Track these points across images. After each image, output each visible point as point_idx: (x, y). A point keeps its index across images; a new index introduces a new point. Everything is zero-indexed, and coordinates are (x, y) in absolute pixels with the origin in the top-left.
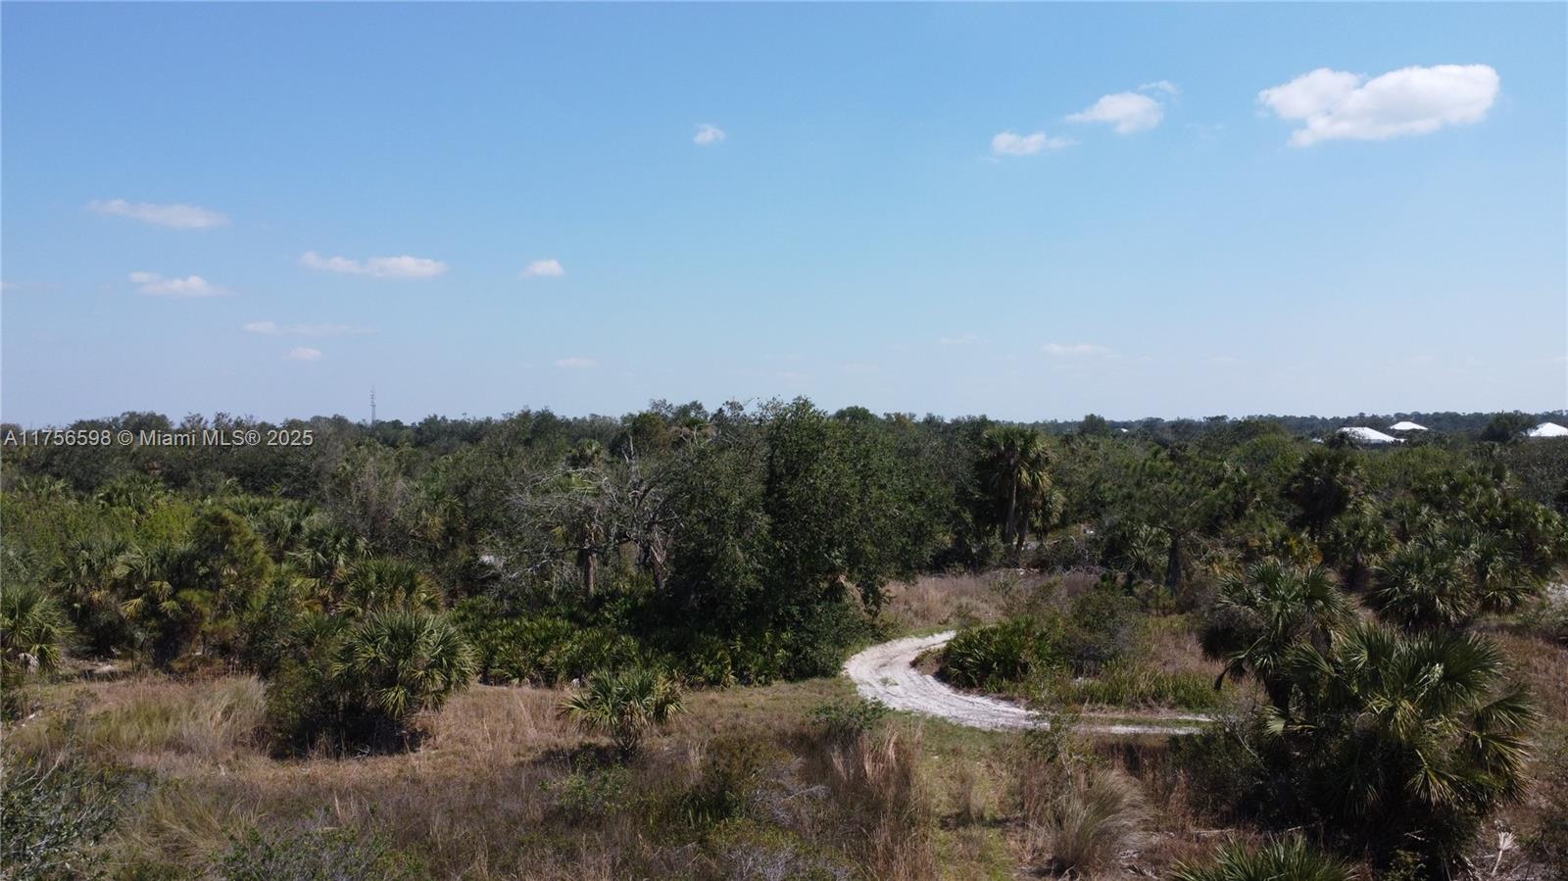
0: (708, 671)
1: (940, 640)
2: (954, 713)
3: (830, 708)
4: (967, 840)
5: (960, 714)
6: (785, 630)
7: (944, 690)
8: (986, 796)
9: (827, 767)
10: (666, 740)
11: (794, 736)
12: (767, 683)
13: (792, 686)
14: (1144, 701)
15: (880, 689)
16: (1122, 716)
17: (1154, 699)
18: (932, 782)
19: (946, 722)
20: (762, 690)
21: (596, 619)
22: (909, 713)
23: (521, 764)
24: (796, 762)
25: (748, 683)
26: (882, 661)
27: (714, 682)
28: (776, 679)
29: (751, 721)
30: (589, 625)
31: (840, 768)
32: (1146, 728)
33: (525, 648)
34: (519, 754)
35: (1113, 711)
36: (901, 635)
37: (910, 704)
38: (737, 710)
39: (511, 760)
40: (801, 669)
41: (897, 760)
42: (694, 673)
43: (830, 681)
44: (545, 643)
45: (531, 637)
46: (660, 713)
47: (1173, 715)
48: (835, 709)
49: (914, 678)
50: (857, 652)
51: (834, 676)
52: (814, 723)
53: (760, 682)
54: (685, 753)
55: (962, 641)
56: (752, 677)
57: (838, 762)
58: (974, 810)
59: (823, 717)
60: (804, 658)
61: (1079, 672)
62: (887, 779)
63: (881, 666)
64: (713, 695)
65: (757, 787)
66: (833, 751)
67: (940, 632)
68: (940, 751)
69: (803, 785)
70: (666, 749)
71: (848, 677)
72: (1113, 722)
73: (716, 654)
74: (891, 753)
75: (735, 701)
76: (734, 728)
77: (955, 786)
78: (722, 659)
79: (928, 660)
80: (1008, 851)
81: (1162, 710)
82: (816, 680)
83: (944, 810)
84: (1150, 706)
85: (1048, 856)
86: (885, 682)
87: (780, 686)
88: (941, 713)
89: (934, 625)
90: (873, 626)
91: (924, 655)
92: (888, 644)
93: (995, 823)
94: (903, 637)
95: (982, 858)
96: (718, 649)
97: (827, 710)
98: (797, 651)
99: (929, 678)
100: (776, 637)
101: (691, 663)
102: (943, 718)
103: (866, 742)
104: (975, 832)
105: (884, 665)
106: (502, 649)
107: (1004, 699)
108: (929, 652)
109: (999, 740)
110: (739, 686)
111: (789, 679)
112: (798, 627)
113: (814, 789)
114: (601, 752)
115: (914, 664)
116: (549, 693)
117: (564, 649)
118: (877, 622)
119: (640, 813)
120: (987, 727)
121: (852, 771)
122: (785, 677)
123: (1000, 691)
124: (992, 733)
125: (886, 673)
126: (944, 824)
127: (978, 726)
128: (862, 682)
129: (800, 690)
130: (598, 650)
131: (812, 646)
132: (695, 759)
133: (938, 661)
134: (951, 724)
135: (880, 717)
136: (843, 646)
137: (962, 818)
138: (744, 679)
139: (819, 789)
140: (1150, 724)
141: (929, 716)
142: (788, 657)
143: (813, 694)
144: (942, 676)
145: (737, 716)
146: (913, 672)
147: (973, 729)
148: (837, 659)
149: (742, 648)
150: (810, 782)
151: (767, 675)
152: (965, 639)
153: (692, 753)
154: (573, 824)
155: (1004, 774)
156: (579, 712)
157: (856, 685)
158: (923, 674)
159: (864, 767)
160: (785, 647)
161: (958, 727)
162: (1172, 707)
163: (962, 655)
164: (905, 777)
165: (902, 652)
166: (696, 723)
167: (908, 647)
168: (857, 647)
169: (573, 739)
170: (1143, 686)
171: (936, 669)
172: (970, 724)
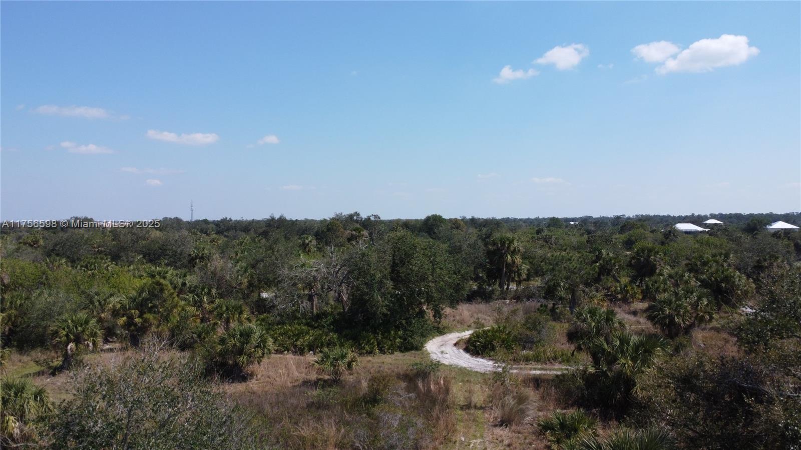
0: (367, 348)
1: (467, 334)
2: (470, 366)
3: (418, 364)
4: (468, 414)
5: (472, 366)
6: (399, 330)
7: (467, 356)
8: (479, 398)
9: (416, 387)
10: (351, 377)
11: (403, 375)
12: (392, 353)
13: (403, 354)
14: (549, 361)
15: (440, 355)
16: (539, 367)
17: (553, 359)
18: (458, 392)
19: (466, 369)
20: (390, 356)
21: (318, 325)
22: (451, 366)
23: (294, 386)
24: (403, 385)
25: (384, 353)
26: (441, 344)
27: (370, 353)
28: (396, 351)
29: (386, 369)
30: (315, 328)
31: (421, 387)
32: (548, 372)
33: (289, 338)
34: (292, 382)
35: (536, 365)
36: (450, 332)
37: (452, 362)
38: (380, 365)
39: (290, 385)
40: (408, 347)
41: (444, 384)
42: (361, 349)
43: (419, 352)
44: (298, 335)
45: (291, 333)
46: (349, 365)
47: (561, 366)
48: (420, 364)
49: (455, 351)
50: (431, 340)
51: (421, 350)
52: (411, 370)
53: (389, 352)
54: (360, 382)
55: (475, 335)
56: (386, 350)
57: (420, 385)
58: (473, 404)
59: (415, 367)
60: (408, 342)
61: (524, 348)
62: (439, 391)
63: (441, 346)
64: (370, 358)
65: (388, 394)
66: (419, 381)
67: (468, 330)
68: (462, 381)
69: (406, 393)
70: (352, 380)
71: (426, 351)
72: (535, 369)
73: (370, 341)
74: (442, 382)
75: (379, 361)
76: (379, 372)
77: (467, 394)
78: (373, 343)
79: (461, 343)
80: (484, 418)
81: (556, 364)
82: (413, 352)
83: (462, 403)
84: (551, 363)
85: (499, 420)
86: (442, 352)
87: (398, 355)
88: (464, 365)
89: (466, 327)
90: (438, 328)
91: (460, 341)
92: (445, 336)
93: (481, 408)
94: (451, 332)
95: (474, 420)
96: (372, 339)
97: (416, 364)
98: (405, 339)
99: (461, 351)
100: (396, 334)
101: (360, 345)
102: (465, 368)
103: (432, 377)
104: (472, 411)
105: (442, 345)
106: (279, 338)
107: (492, 360)
108: (462, 339)
109: (487, 377)
110: (380, 354)
111: (401, 351)
112: (405, 330)
113: (411, 395)
114: (325, 381)
115: (455, 345)
116: (302, 358)
117: (306, 339)
118: (440, 326)
119: (344, 404)
120: (483, 371)
121: (426, 389)
122: (400, 350)
123: (490, 356)
124: (484, 373)
125: (443, 349)
126: (462, 408)
127: (479, 371)
128: (433, 353)
129: (406, 356)
130: (321, 339)
131: (411, 337)
132: (365, 384)
133: (465, 344)
134: (468, 370)
135: (438, 367)
136: (425, 337)
137: (468, 406)
138: (382, 351)
139: (412, 395)
140: (550, 370)
141: (459, 367)
142: (401, 342)
143: (412, 358)
144: (467, 350)
145: (380, 367)
146: (455, 348)
147: (477, 372)
148: (422, 343)
149: (381, 338)
150: (409, 392)
151: (392, 349)
152: (476, 334)
153: (363, 381)
154: (318, 408)
155: (487, 390)
156: (317, 365)
157: (430, 354)
158: (459, 349)
159: (430, 387)
160: (400, 338)
161: (471, 371)
162: (560, 363)
163: (475, 341)
164: (447, 391)
165: (451, 339)
166: (363, 370)
167: (454, 337)
168: (431, 337)
169: (313, 376)
170: (548, 354)
171: (464, 347)
172: (476, 370)
